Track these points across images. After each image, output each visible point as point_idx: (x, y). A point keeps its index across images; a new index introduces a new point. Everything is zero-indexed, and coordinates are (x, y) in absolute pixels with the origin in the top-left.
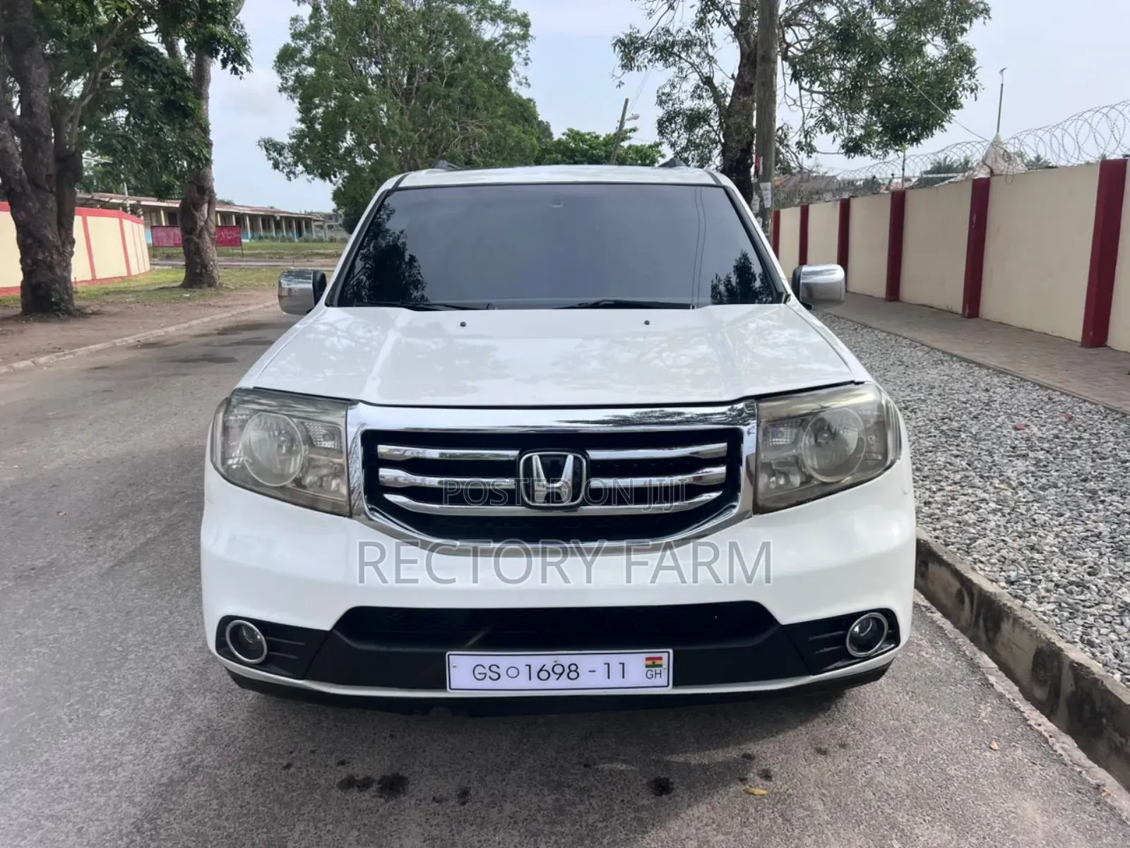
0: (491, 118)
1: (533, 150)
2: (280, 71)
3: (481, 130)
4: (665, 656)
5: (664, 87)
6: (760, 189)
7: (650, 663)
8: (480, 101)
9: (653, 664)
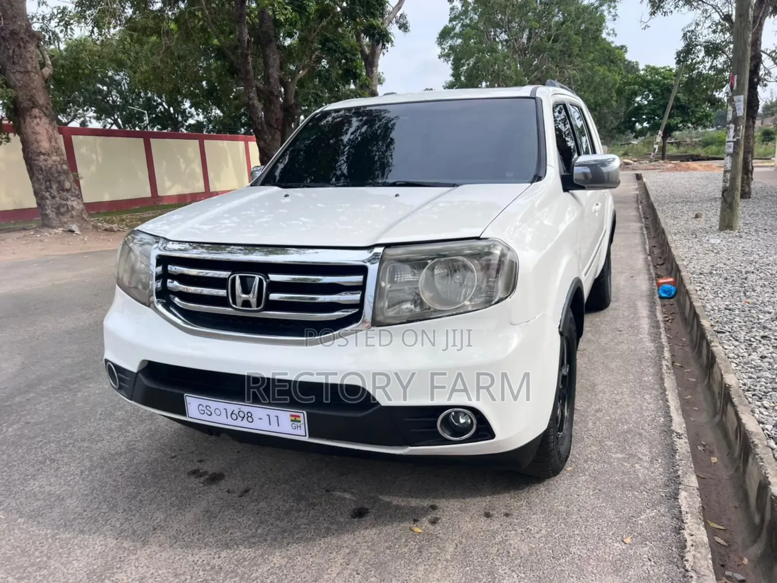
0: (583, 63)
1: (615, 84)
2: (440, 44)
3: (574, 72)
4: (301, 415)
5: (689, 26)
6: (734, 101)
7: (293, 418)
8: (576, 51)
9: (295, 420)
